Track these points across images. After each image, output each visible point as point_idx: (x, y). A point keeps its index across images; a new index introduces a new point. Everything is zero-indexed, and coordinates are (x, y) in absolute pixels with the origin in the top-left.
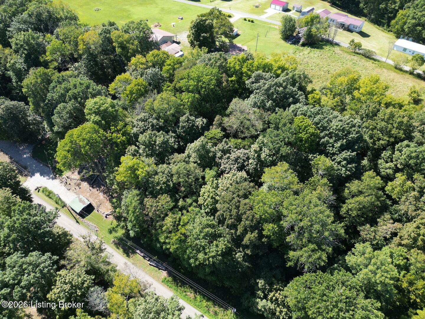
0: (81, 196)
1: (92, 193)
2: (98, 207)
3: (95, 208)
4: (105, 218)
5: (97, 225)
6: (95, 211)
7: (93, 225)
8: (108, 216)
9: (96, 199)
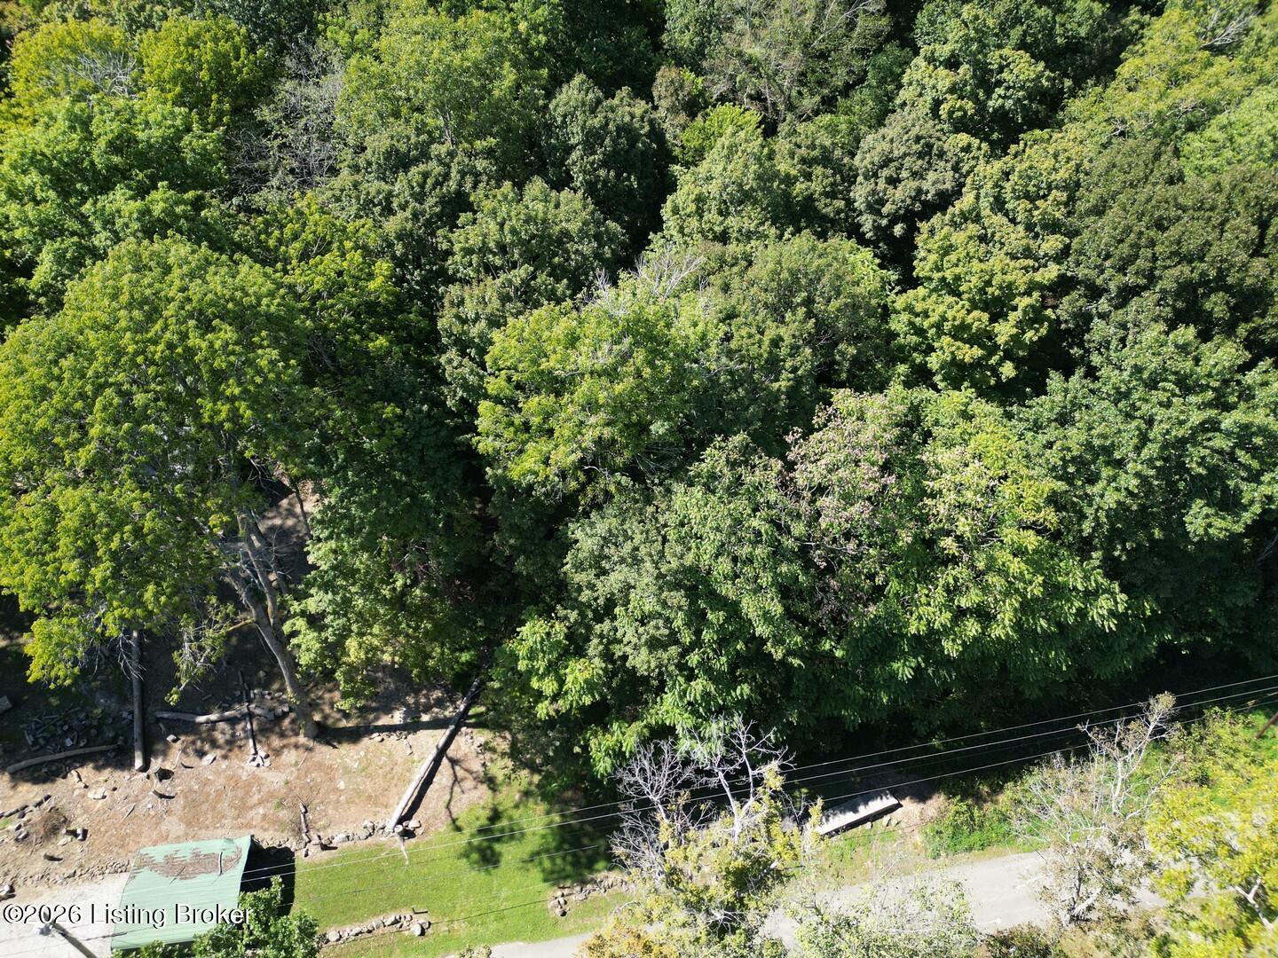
0: (159, 852)
1: (193, 804)
2: (301, 828)
3: (292, 844)
4: (403, 847)
5: (394, 907)
6: (307, 859)
7: (374, 922)
8: (412, 824)
9: (242, 808)
